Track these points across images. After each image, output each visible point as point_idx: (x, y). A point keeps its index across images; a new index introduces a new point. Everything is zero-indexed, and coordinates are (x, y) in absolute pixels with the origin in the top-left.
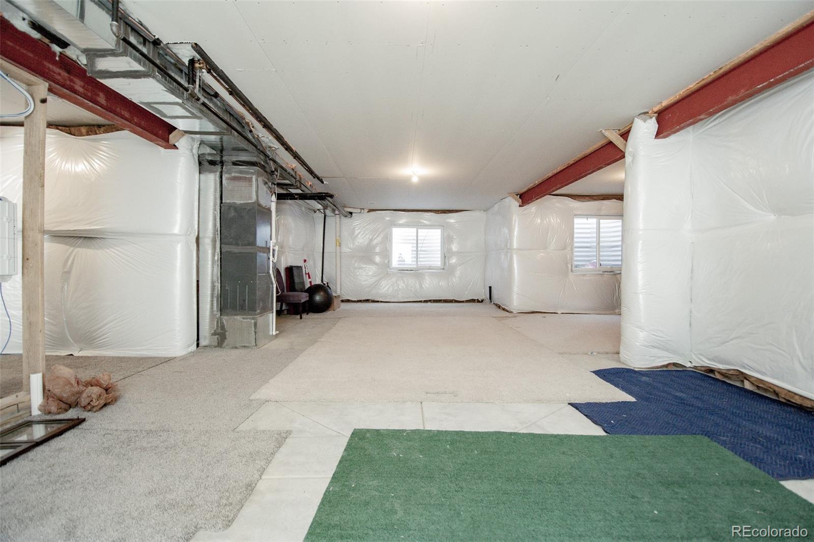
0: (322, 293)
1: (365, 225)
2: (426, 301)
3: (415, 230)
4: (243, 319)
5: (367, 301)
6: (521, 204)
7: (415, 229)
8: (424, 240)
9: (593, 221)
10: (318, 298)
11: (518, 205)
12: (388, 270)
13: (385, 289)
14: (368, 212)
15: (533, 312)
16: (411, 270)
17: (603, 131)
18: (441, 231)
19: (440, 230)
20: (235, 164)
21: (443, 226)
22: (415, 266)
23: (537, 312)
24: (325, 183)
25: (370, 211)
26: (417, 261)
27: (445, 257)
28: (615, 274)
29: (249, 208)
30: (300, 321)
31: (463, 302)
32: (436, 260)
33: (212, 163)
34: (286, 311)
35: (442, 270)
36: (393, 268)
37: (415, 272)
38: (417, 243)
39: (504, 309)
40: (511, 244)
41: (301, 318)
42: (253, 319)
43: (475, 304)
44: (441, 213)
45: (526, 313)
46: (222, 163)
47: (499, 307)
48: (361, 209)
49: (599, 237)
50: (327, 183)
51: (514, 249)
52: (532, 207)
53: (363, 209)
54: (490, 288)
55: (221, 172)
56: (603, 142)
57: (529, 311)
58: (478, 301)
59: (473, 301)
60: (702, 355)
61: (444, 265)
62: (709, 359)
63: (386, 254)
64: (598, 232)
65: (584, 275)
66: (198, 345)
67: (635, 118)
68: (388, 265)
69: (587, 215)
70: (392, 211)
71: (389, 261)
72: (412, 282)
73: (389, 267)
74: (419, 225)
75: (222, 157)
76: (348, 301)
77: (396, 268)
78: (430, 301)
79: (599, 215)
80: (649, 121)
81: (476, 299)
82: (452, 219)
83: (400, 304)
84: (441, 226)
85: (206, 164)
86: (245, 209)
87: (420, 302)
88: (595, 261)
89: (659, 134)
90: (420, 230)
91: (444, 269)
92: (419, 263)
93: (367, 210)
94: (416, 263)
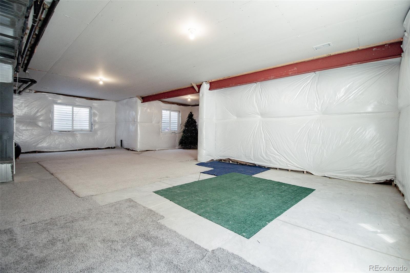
1: (33, 101)
2: (80, 150)
3: (71, 107)
5: (35, 152)
6: (142, 102)
8: (77, 114)
9: (168, 112)
11: (141, 102)
12: (52, 132)
14: (35, 92)
15: (147, 151)
16: (69, 132)
17: (192, 83)
18: (89, 110)
21: (91, 107)
22: (71, 129)
23: (148, 150)
24: (26, 72)
25: (37, 92)
27: (91, 125)
28: (176, 134)
31: (103, 149)
32: (86, 126)
35: (90, 132)
36: (55, 130)
37: (71, 133)
39: (132, 150)
40: (137, 119)
43: (110, 149)
45: (144, 151)
47: (128, 149)
49: (170, 119)
51: (139, 122)
52: (146, 104)
53: (31, 90)
54: (121, 141)
56: (189, 86)
57: (145, 150)
58: (112, 148)
59: (109, 148)
60: (219, 156)
61: (91, 129)
62: (220, 157)
63: (50, 121)
64: (170, 117)
65: (166, 134)
67: (204, 83)
68: (51, 128)
69: (167, 110)
70: (55, 94)
71: (52, 126)
72: (70, 139)
73: (52, 129)
74: (74, 105)
77: (57, 130)
78: (82, 149)
79: (170, 110)
80: (208, 84)
81: (111, 147)
82: (95, 104)
83: (61, 152)
84: (89, 107)
87: (76, 150)
88: (169, 128)
89: (210, 89)
90: (74, 108)
91: (91, 131)
92: (74, 127)
93: (34, 91)
94: (71, 127)
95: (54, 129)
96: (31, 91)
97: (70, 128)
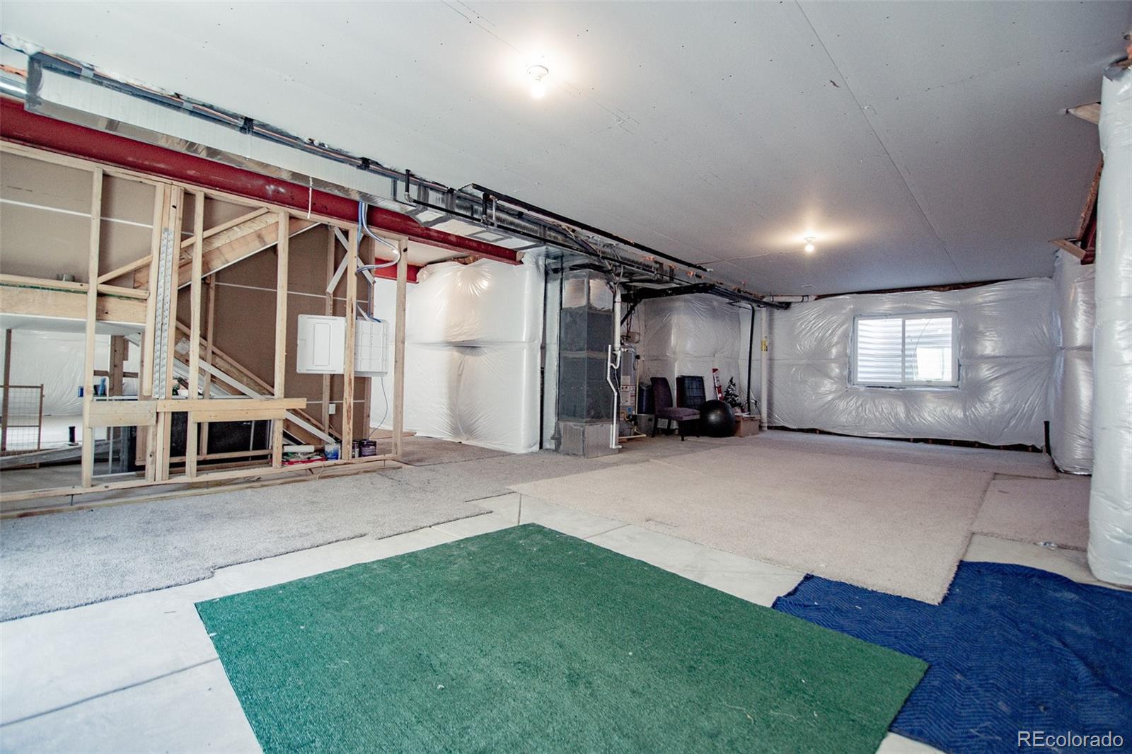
0: (719, 412)
1: (812, 318)
2: (916, 441)
3: (899, 321)
4: (574, 425)
5: (813, 431)
6: (1084, 259)
7: (901, 319)
10: (713, 417)
11: (1079, 260)
12: (849, 386)
13: (846, 414)
14: (816, 299)
16: (890, 388)
17: (1072, 112)
18: (953, 320)
19: (950, 320)
20: (571, 269)
21: (958, 312)
22: (900, 381)
24: (708, 270)
25: (819, 297)
26: (904, 373)
27: (961, 367)
29: (580, 312)
30: (680, 442)
31: (996, 448)
33: (556, 271)
34: (677, 431)
35: (953, 389)
36: (859, 384)
37: (907, 393)
38: (904, 343)
41: (683, 440)
42: (582, 426)
44: (950, 289)
46: (562, 269)
48: (803, 296)
50: (712, 270)
53: (808, 296)
54: (1047, 424)
55: (562, 279)
59: (1021, 448)
61: (959, 380)
63: (848, 363)
66: (541, 447)
68: (851, 378)
70: (855, 295)
71: (850, 372)
73: (849, 381)
74: (906, 314)
75: (562, 264)
76: (784, 428)
77: (863, 384)
81: (1029, 445)
84: (952, 311)
85: (551, 272)
86: (578, 313)
87: (908, 440)
90: (907, 322)
91: (957, 387)
92: (906, 376)
93: (815, 297)
94: (900, 376)
95: (859, 380)
96: (806, 299)
97: (896, 379)
